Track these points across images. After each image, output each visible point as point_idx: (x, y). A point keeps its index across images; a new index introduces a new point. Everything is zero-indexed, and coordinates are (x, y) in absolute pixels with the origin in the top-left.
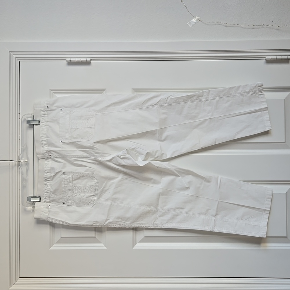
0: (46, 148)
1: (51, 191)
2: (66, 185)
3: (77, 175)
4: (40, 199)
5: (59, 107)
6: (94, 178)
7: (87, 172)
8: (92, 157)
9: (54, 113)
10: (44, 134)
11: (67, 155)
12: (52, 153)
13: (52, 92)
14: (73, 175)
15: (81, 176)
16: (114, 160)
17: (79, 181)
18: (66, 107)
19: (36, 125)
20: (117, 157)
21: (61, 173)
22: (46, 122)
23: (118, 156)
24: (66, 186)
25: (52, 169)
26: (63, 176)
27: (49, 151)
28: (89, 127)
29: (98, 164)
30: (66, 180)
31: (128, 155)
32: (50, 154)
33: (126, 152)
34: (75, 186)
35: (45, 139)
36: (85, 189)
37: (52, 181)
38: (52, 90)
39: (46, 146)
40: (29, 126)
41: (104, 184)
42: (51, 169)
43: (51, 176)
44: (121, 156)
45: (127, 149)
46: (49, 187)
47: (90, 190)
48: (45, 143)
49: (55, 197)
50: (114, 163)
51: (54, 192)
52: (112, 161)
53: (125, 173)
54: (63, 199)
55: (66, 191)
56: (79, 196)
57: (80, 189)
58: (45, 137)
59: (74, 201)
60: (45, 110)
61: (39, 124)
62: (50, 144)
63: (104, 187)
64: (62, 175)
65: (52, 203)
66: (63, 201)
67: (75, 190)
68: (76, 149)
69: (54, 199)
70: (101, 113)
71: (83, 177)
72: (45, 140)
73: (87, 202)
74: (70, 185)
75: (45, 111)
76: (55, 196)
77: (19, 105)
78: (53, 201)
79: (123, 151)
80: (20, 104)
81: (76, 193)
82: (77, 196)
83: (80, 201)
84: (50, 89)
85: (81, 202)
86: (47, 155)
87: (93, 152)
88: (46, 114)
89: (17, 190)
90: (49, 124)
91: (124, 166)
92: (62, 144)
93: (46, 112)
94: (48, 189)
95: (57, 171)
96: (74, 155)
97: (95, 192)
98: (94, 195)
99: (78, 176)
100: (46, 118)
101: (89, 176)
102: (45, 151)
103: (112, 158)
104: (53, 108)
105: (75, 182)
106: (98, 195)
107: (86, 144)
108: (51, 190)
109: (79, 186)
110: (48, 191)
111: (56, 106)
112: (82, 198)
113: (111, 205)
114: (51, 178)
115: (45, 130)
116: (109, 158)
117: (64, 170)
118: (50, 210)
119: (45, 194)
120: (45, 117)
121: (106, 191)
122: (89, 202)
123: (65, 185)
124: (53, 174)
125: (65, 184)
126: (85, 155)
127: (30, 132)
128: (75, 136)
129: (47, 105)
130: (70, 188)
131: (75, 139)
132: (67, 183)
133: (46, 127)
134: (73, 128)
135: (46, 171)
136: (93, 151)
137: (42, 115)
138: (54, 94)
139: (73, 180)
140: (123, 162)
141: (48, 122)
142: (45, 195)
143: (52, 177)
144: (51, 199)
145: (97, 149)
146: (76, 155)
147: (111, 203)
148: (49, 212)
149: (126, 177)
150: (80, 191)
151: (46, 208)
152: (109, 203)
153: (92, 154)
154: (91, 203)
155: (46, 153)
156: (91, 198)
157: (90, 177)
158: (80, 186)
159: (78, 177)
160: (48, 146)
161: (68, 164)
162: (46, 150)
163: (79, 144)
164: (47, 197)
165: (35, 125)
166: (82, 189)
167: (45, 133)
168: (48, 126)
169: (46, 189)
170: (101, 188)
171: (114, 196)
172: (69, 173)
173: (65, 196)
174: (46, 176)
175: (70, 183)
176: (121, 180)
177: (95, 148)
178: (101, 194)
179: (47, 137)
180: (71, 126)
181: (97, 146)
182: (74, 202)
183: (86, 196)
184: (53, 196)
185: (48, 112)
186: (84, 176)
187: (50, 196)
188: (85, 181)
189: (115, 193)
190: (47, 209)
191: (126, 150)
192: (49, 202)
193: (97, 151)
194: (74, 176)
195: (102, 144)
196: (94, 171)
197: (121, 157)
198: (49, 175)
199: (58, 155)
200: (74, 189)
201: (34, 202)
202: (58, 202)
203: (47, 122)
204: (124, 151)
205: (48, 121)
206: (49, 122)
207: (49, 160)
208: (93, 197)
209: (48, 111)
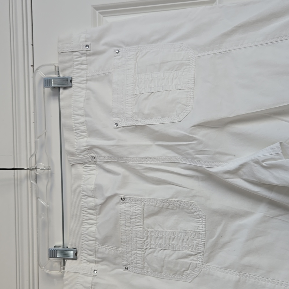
0: (85, 141)
1: (97, 238)
2: (129, 226)
3: (154, 204)
4: (76, 254)
5: (111, 45)
6: (195, 214)
7: (176, 198)
8: (187, 162)
9: (101, 59)
10: (80, 109)
11: (130, 156)
12: (96, 153)
13: (97, 12)
14: (144, 205)
15: (162, 208)
16: (244, 170)
17: (159, 218)
18: (128, 45)
19: (65, 88)
20: (253, 163)
21: (117, 199)
22: (84, 82)
23: (257, 162)
24: (130, 229)
25: (98, 188)
26: (123, 206)
27: (91, 148)
28: (179, 87)
29: (203, 179)
30: (129, 216)
31: (284, 160)
32: (93, 155)
33: (279, 151)
34: (150, 230)
35: (82, 119)
36: (174, 238)
37: (99, 214)
38: (97, 8)
39: (85, 137)
40: (51, 91)
41: (220, 228)
42: (95, 190)
43: (96, 205)
44: (263, 161)
45: (281, 143)
46: (93, 229)
47: (185, 240)
48: (82, 128)
49: (107, 252)
50: (245, 177)
51: (104, 241)
52: (241, 172)
53: (272, 204)
54: (125, 258)
55: (129, 241)
56: (161, 254)
57: (161, 238)
58: (81, 116)
59: (148, 264)
60: (82, 54)
61: (71, 87)
62: (93, 132)
63: (220, 236)
64: (119, 203)
65: (101, 263)
66: (125, 263)
67: (151, 240)
68: (149, 143)
69: (104, 256)
70: (209, 53)
71: (167, 208)
72: (82, 123)
73: (178, 268)
74: (138, 229)
75: (81, 57)
76: (106, 250)
77: (31, 46)
78: (103, 259)
79: (272, 146)
80: (33, 45)
81: (153, 246)
82: (155, 254)
83: (163, 267)
84: (92, 6)
85: (165, 267)
86: (88, 156)
87: (191, 151)
88: (85, 62)
89: (30, 229)
90: (91, 84)
91: (271, 187)
92: (121, 131)
93: (84, 58)
94: (92, 234)
95: (108, 194)
96: (146, 158)
97: (196, 246)
98: (194, 253)
99: (155, 206)
100: (83, 72)
101: (183, 208)
102: (83, 148)
103: (240, 165)
104: (100, 47)
105: (149, 221)
106: (205, 255)
107: (173, 131)
108: (97, 236)
109: (159, 230)
110: (92, 239)
111: (105, 44)
112: (166, 259)
113: (238, 281)
114: (96, 209)
115: (83, 99)
116: (232, 165)
117: (122, 192)
118: (96, 280)
119: (86, 244)
120: (82, 69)
121: (225, 245)
122: (184, 269)
123: (126, 226)
124: (99, 201)
125: (127, 224)
126: (172, 157)
127: (53, 105)
128: (146, 112)
129: (86, 41)
130: (139, 233)
131: (146, 118)
132: (130, 223)
133: (84, 92)
134: (143, 92)
135: (86, 193)
136: (191, 149)
137: (77, 65)
138: (102, 16)
139: (145, 215)
140: (271, 177)
141: (89, 82)
142: (86, 246)
143: (98, 208)
144: (99, 255)
145: (200, 143)
146: (151, 158)
147: (238, 277)
148: (95, 285)
149: (274, 212)
150: (160, 244)
151: (87, 275)
152: (233, 276)
153: (188, 154)
154: (188, 272)
155: (84, 151)
156: (188, 260)
157: (186, 210)
158: (161, 232)
159: (157, 209)
160: (89, 136)
161: (132, 178)
162: (85, 144)
163: (157, 131)
164: (90, 250)
165: (61, 90)
166: (165, 238)
167: (81, 105)
168: (88, 91)
169: (86, 234)
170: (211, 238)
171: (247, 260)
172: (136, 200)
173: (127, 253)
174: (85, 204)
175: (138, 222)
176: (264, 220)
177: (194, 139)
178: (212, 252)
179: (87, 115)
180: (137, 88)
181: (201, 134)
182: (147, 266)
183: (175, 256)
184: (102, 249)
185: (88, 57)
186: (170, 207)
187: (96, 249)
188: (172, 220)
189: (248, 253)
190: (90, 279)
191: (278, 144)
192: (95, 262)
193: (200, 147)
194: (146, 207)
195: (213, 130)
196: (194, 196)
197: (264, 164)
198: (92, 202)
199: (110, 156)
200: (147, 237)
201: (64, 259)
202: (115, 264)
203: (87, 80)
204: (272, 149)
205: (88, 78)
206: (90, 80)
207: (93, 166)
208: (192, 258)
209: (88, 55)
